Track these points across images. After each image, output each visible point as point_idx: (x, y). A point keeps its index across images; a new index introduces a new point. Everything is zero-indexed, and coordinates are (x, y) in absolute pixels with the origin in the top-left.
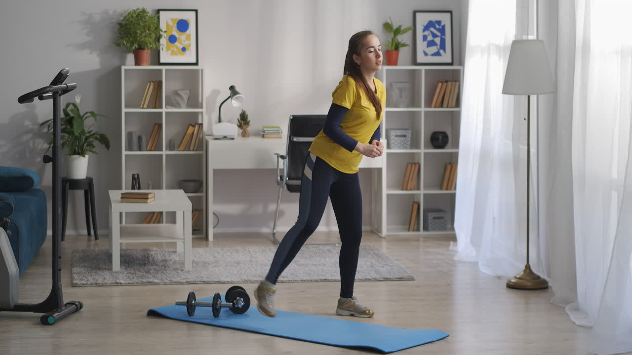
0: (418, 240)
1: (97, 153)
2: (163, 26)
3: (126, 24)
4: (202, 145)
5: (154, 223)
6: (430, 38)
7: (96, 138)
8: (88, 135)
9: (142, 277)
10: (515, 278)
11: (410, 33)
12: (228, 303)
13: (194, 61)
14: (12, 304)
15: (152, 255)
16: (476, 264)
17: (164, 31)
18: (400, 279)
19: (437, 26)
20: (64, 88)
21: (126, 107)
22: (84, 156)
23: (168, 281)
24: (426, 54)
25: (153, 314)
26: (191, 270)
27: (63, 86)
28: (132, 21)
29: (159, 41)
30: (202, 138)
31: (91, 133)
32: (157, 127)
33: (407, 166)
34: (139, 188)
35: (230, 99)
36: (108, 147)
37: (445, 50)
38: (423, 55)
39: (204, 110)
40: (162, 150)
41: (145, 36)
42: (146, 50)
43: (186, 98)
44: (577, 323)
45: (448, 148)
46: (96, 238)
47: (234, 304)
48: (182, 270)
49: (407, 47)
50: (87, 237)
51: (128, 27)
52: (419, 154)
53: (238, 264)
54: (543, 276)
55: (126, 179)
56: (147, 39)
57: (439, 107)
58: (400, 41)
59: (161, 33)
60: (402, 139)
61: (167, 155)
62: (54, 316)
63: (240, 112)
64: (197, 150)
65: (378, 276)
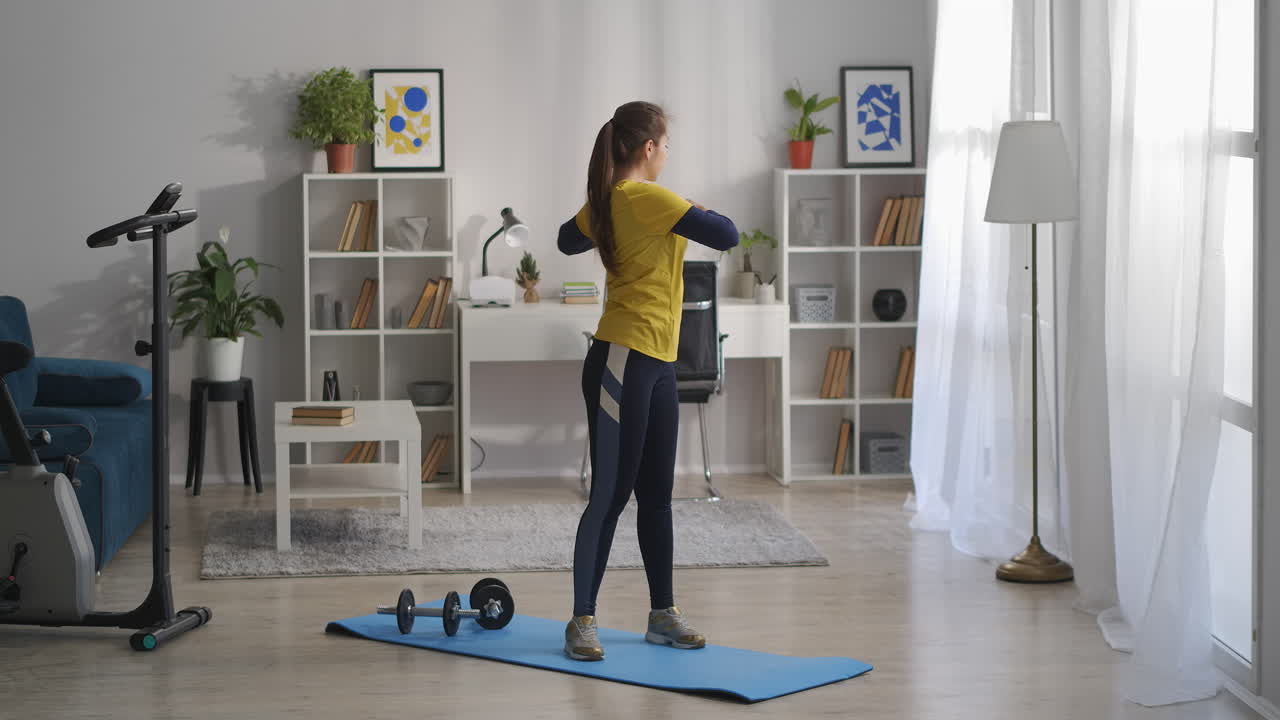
0: (851, 492)
1: (260, 335)
2: (379, 101)
3: (311, 99)
4: (450, 318)
5: (364, 461)
6: (871, 117)
7: (258, 307)
8: (242, 300)
9: (330, 561)
10: (1013, 560)
11: (833, 110)
12: (474, 611)
13: (437, 163)
14: (81, 613)
15: (353, 520)
16: (946, 534)
17: (380, 109)
18: (802, 564)
19: (885, 96)
20: (173, 218)
21: (312, 248)
22: (235, 340)
23: (375, 569)
24: (864, 147)
25: (335, 630)
26: (420, 549)
27: (171, 214)
28: (322, 92)
29: (372, 129)
30: (452, 305)
31: (249, 297)
32: (368, 284)
33: (830, 354)
34: (337, 398)
35: (503, 232)
36: (280, 321)
37: (898, 139)
38: (859, 148)
39: (454, 253)
40: (376, 327)
41: (346, 120)
42: (347, 146)
43: (421, 231)
44: (1114, 645)
45: (907, 320)
46: (259, 489)
47: (483, 612)
48: (405, 548)
49: (830, 134)
50: (242, 488)
51: (316, 102)
52: (852, 330)
53: (509, 537)
54: (1063, 557)
55: (312, 380)
56: (349, 124)
57: (889, 245)
58: (815, 123)
59: (376, 113)
60: (820, 303)
61: (386, 337)
62: (155, 634)
63: (521, 257)
64: (441, 327)
65: (761, 559)
